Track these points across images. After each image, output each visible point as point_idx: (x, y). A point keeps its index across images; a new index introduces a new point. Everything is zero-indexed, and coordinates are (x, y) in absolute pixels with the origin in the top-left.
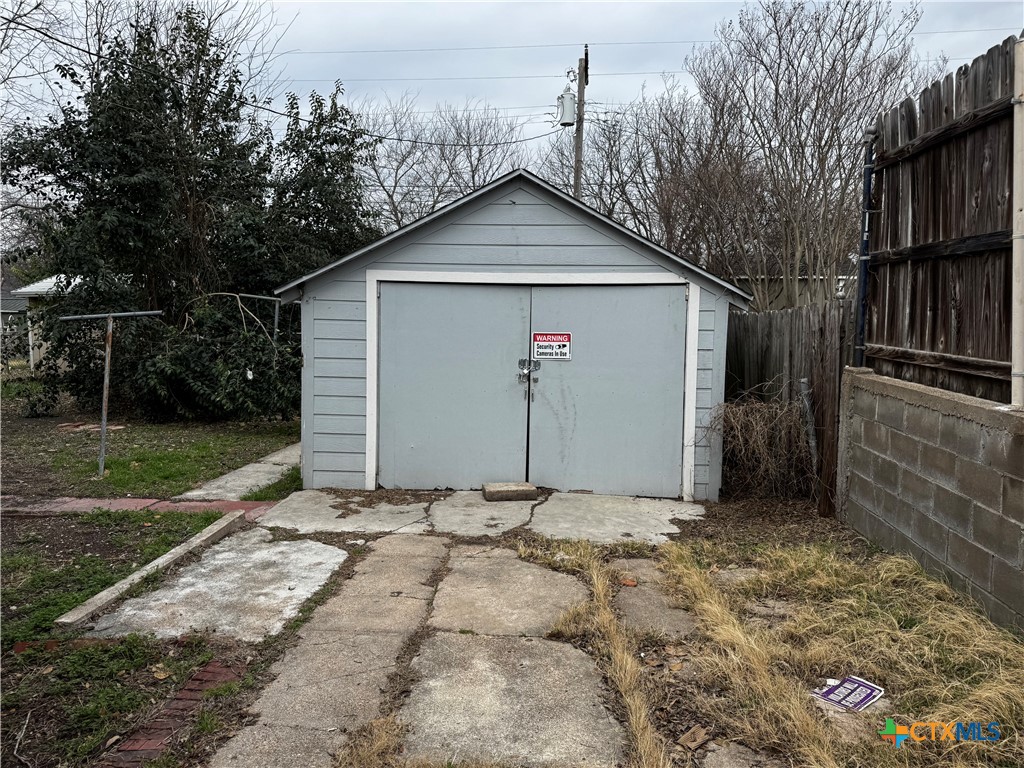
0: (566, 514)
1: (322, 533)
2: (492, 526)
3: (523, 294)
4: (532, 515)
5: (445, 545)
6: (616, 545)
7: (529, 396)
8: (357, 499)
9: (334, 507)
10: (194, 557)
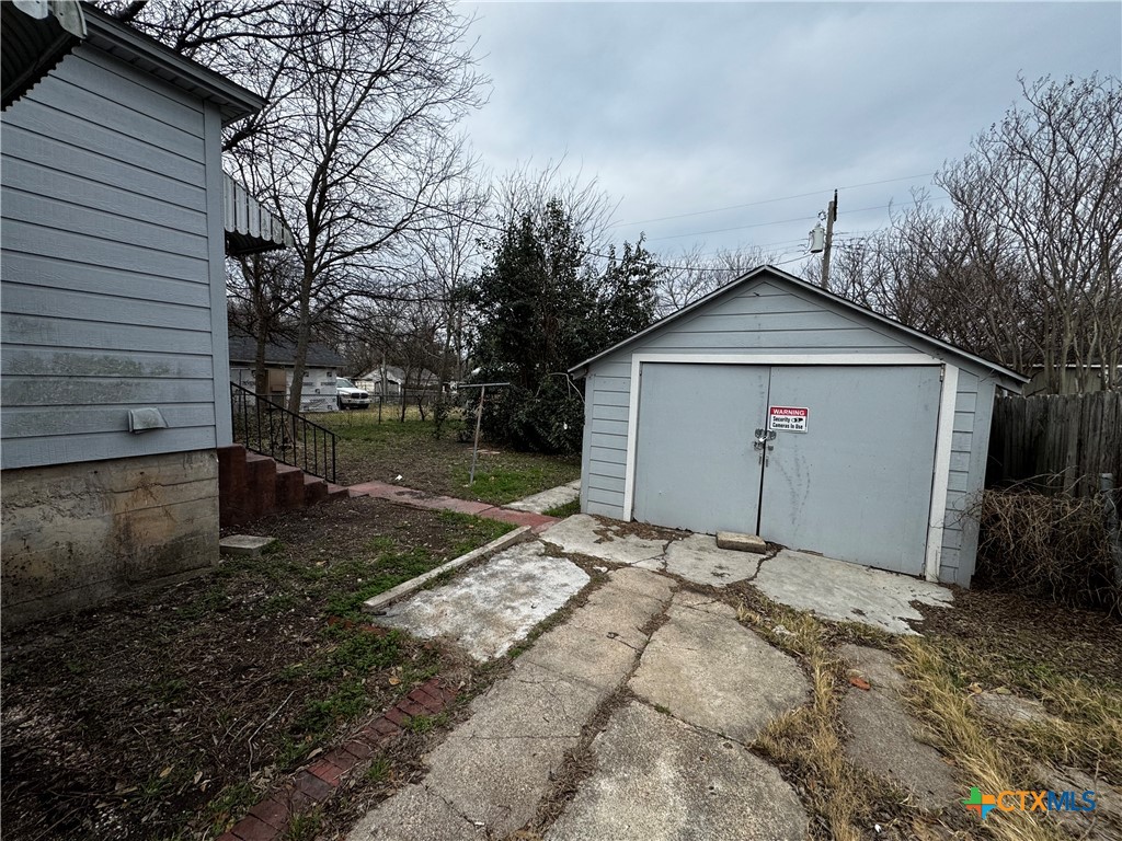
0: (794, 575)
1: (578, 555)
2: (718, 575)
3: (764, 373)
4: (758, 569)
5: (671, 588)
6: (845, 625)
7: (764, 461)
8: (615, 528)
9: (596, 532)
10: (483, 560)
